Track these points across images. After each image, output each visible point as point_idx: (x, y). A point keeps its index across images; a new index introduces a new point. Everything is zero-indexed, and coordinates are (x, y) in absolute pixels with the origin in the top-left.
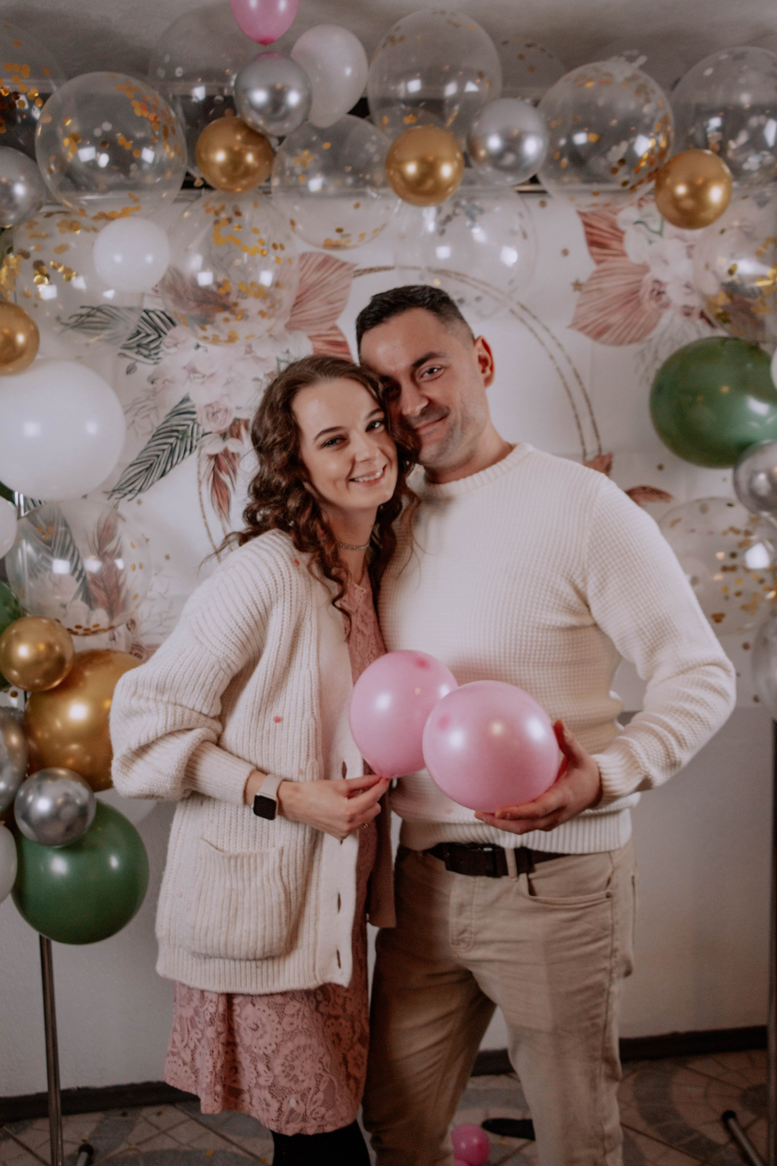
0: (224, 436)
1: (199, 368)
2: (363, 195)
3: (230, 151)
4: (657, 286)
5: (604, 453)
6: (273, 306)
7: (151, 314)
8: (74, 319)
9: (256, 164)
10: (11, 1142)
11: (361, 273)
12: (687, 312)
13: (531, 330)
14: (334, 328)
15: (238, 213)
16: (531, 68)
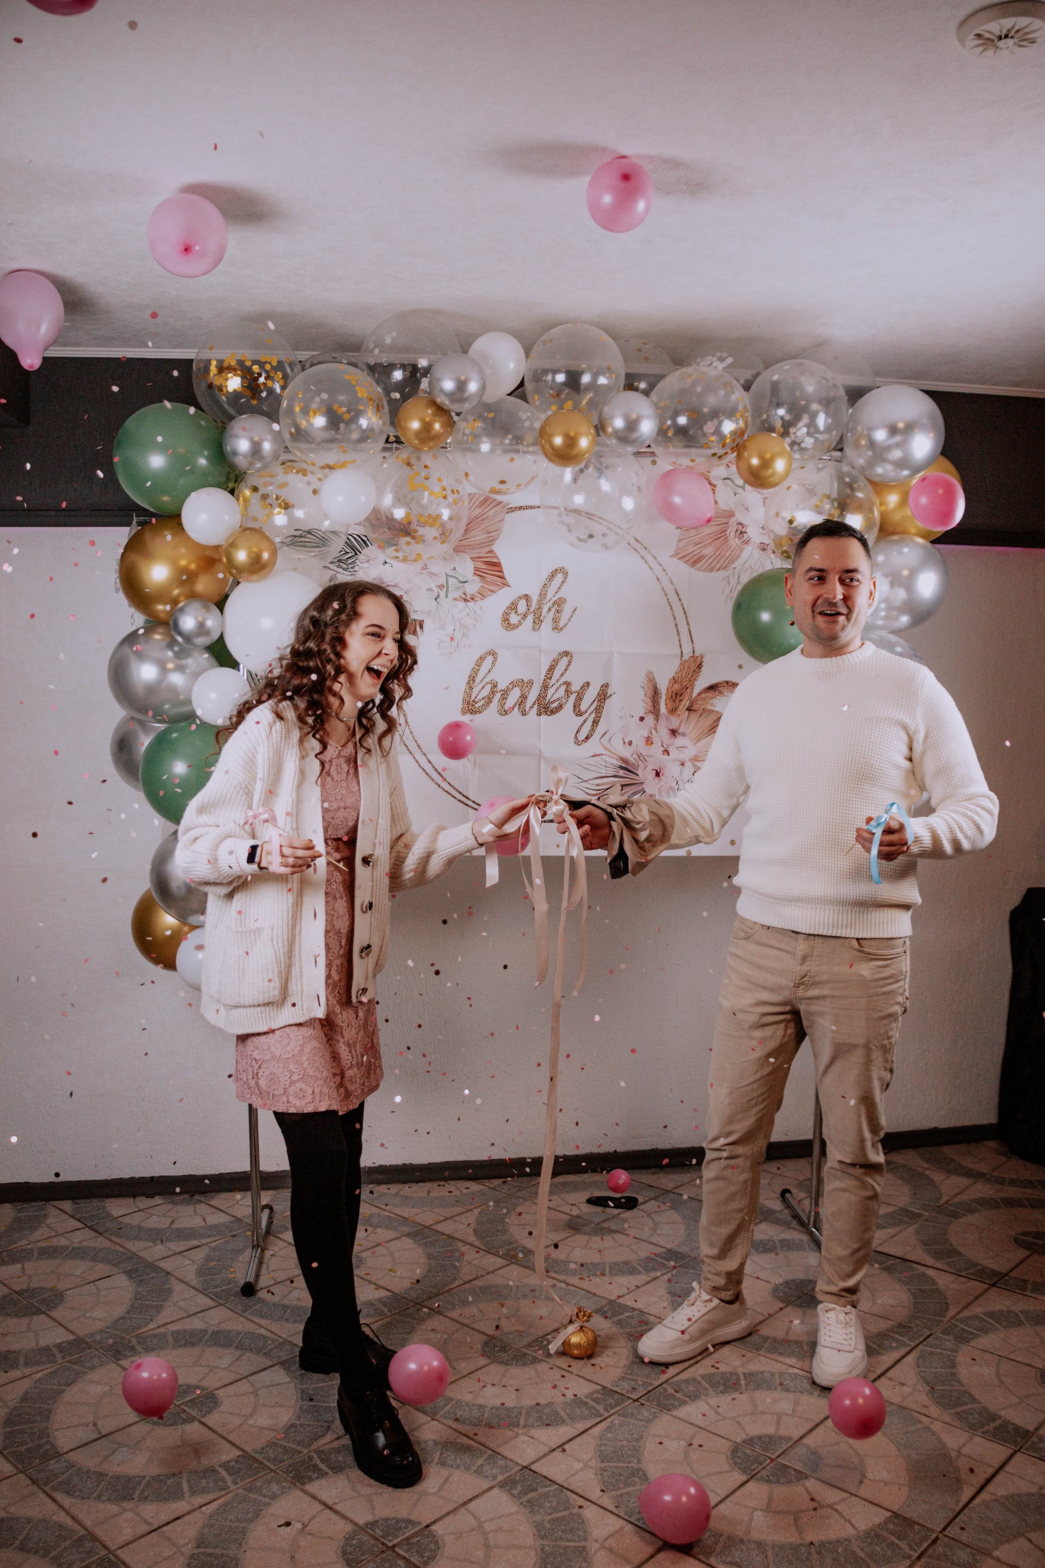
2: (518, 451)
3: (423, 421)
5: (696, 654)
6: (443, 534)
7: (350, 537)
8: (290, 538)
9: (442, 431)
11: (512, 510)
12: (763, 548)
13: (643, 558)
14: (491, 552)
15: (426, 466)
16: (646, 359)
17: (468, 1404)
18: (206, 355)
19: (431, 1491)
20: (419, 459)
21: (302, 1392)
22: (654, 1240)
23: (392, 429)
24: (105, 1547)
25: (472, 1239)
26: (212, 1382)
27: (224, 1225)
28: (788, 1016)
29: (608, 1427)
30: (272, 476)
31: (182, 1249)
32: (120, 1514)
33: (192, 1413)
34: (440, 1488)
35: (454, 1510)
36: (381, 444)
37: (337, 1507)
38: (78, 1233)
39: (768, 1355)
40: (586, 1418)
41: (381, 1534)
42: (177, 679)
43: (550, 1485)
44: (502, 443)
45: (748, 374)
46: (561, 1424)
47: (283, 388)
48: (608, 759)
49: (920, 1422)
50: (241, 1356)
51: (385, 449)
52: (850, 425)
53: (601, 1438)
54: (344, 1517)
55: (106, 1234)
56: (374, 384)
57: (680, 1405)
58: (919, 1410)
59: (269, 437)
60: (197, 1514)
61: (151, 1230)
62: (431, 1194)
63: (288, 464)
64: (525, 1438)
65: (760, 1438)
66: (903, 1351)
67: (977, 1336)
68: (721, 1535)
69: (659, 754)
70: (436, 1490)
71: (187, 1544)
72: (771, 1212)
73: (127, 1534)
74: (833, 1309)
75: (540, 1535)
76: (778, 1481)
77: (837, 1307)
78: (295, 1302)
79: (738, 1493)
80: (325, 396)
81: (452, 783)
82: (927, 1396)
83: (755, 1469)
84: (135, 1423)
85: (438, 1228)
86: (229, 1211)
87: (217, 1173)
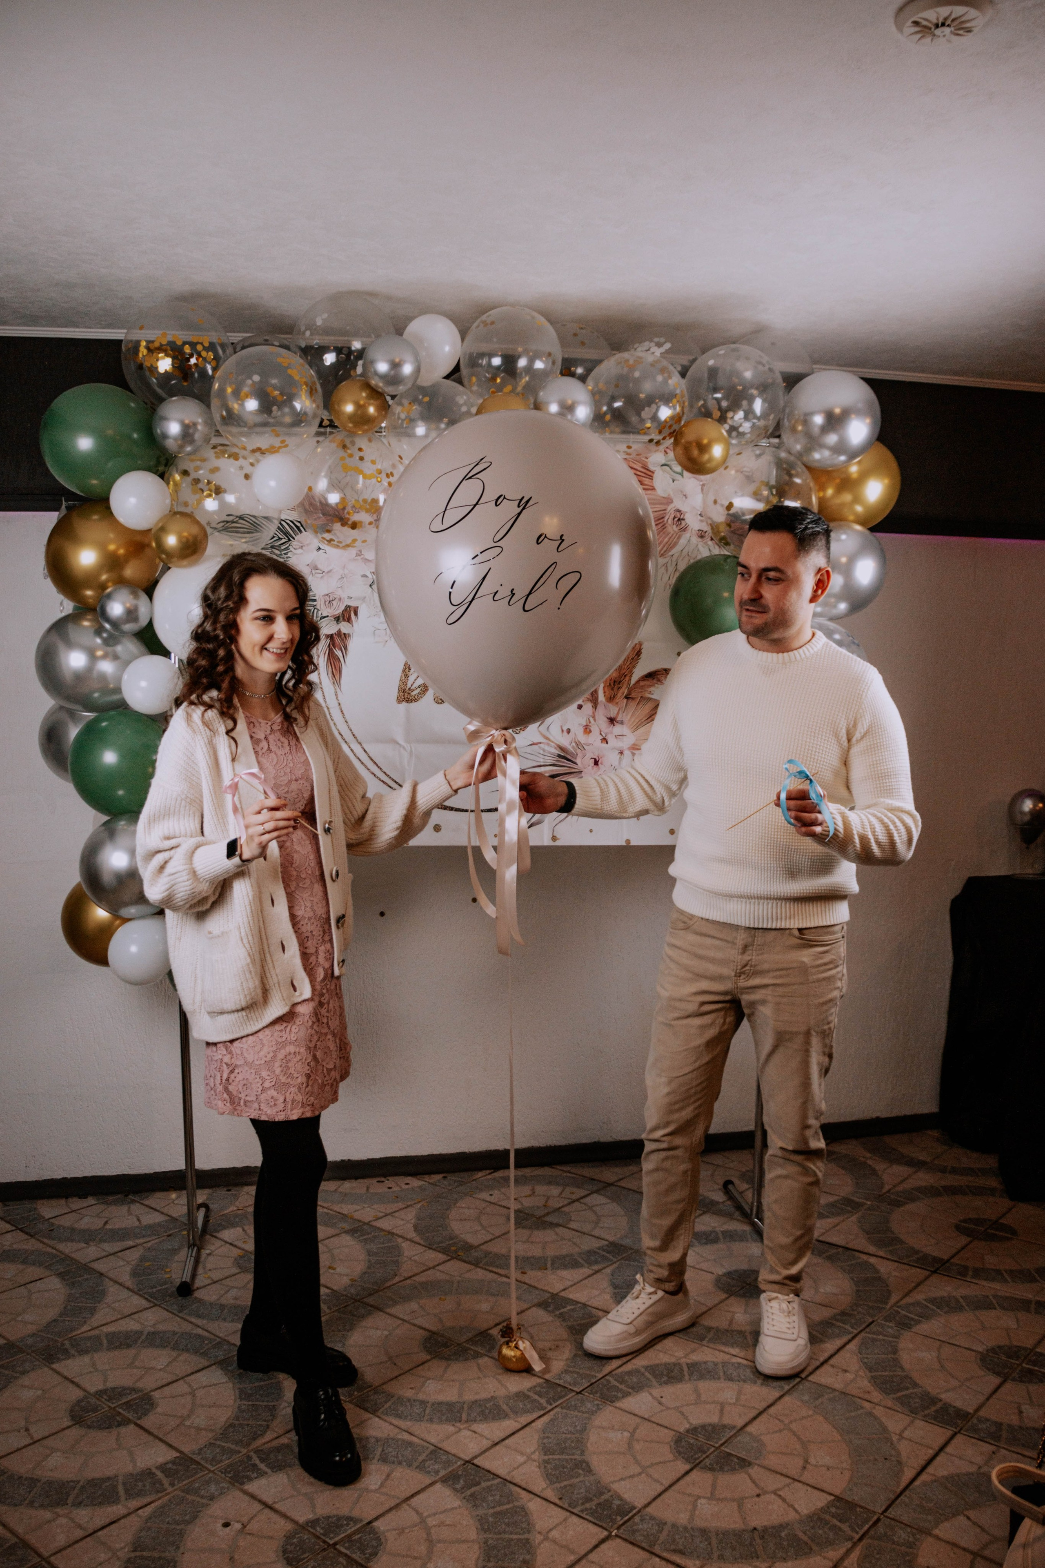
0: (337, 619)
1: (319, 566)
3: (357, 404)
4: (678, 515)
7: (283, 523)
8: (222, 524)
9: (376, 414)
10: (138, 1204)
12: (702, 535)
15: (360, 449)
16: (583, 344)
17: (409, 1400)
18: (136, 335)
19: (373, 1487)
20: (353, 443)
21: (242, 1391)
22: (596, 1232)
23: (326, 413)
24: (39, 1555)
25: (412, 1235)
26: (147, 1384)
27: (159, 1224)
28: (728, 1005)
29: (551, 1420)
30: (204, 460)
31: (116, 1249)
32: (54, 1520)
33: (127, 1415)
34: (382, 1485)
35: (397, 1507)
36: (314, 428)
37: (276, 1506)
38: (9, 1236)
39: (711, 1345)
40: (529, 1412)
41: (322, 1531)
42: (106, 667)
43: (493, 1479)
44: (438, 428)
45: (684, 360)
46: (504, 1418)
47: (215, 369)
48: (546, 748)
49: (862, 1408)
50: (179, 1355)
51: (318, 434)
52: (787, 410)
53: (544, 1431)
54: (284, 1516)
55: (37, 1236)
56: (307, 366)
57: (623, 1397)
58: (861, 1396)
59: (200, 420)
60: (132, 1518)
61: (85, 1231)
62: (371, 1191)
63: (219, 448)
64: (469, 1433)
65: (703, 1427)
66: (845, 1339)
67: (919, 1322)
68: (665, 1523)
69: (598, 743)
70: (377, 1487)
71: (122, 1548)
72: (713, 1203)
73: (61, 1540)
74: (777, 1298)
75: (483, 1529)
76: (721, 1469)
77: (780, 1296)
78: (232, 1302)
79: (682, 1482)
80: (256, 378)
81: (388, 773)
82: (869, 1382)
83: (698, 1458)
84: (69, 1427)
85: (378, 1224)
86: (165, 1210)
87: (152, 1172)
